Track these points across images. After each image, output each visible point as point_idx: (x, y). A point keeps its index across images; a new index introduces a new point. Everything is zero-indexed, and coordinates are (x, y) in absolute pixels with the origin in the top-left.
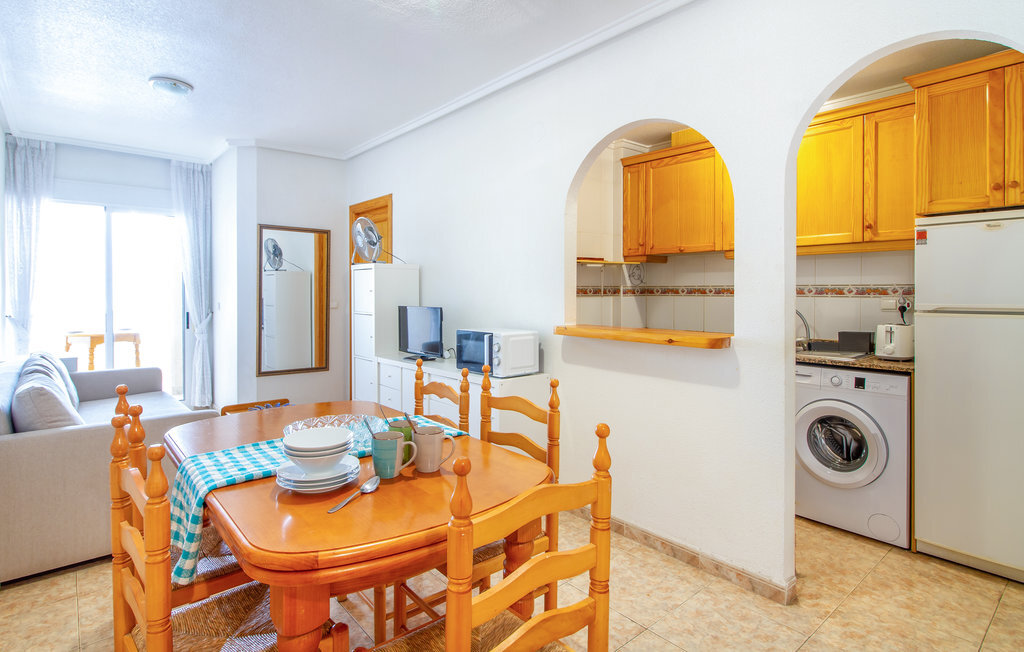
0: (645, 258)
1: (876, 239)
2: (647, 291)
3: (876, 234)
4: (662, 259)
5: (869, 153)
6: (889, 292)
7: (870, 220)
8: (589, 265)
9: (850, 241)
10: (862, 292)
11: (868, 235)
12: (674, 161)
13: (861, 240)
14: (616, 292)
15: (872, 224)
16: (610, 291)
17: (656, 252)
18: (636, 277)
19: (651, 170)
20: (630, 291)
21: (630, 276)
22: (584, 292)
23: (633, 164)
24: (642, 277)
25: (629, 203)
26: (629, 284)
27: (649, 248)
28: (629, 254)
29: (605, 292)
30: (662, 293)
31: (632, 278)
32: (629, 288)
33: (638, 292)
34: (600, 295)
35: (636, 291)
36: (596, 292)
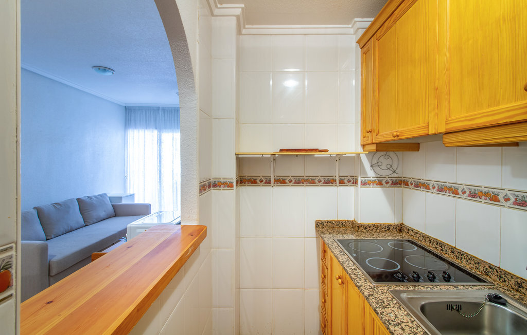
0: (373, 147)
2: (399, 183)
8: (315, 156)
14: (355, 183)
16: (350, 181)
17: (380, 139)
18: (384, 167)
19: (377, 42)
20: (374, 182)
21: (372, 166)
22: (311, 182)
23: (365, 43)
24: (395, 167)
25: (364, 87)
26: (371, 174)
27: (375, 134)
28: (365, 143)
29: (342, 182)
30: (415, 186)
31: (377, 169)
32: (372, 179)
33: (387, 183)
34: (334, 184)
35: (383, 182)
36: (329, 182)
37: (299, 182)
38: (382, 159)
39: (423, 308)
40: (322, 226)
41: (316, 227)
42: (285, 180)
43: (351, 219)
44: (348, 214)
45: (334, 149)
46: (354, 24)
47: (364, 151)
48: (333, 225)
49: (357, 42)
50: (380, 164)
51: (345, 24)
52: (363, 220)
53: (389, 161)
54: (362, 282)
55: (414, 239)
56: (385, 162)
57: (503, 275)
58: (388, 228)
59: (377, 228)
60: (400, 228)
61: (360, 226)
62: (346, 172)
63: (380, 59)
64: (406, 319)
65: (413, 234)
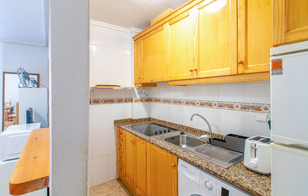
0: (141, 85)
1: (246, 72)
2: (149, 100)
3: (246, 68)
4: (154, 85)
5: (241, 9)
6: (262, 108)
7: (242, 58)
8: (114, 88)
9: (230, 74)
10: (245, 108)
11: (241, 69)
12: (149, 35)
13: (236, 73)
14: (132, 101)
15: (243, 60)
16: (129, 100)
17: (144, 82)
18: (143, 94)
19: (142, 41)
20: (139, 100)
21: (139, 93)
22: (111, 101)
23: (137, 39)
24: (147, 93)
25: (136, 58)
26: (138, 97)
27: (142, 80)
28: (136, 83)
29: (126, 101)
30: (155, 101)
31: (140, 94)
32: (139, 99)
33: (144, 100)
34: (122, 102)
35: (143, 100)
36: (120, 101)
37: (106, 102)
38: (142, 90)
39: (165, 140)
40: (117, 123)
41: (114, 123)
42: (99, 101)
43: (130, 118)
44: (128, 116)
45: (123, 86)
46: (131, 29)
47: (136, 86)
48: (122, 122)
49: (132, 38)
50: (141, 92)
51: (127, 28)
52: (136, 117)
53: (145, 91)
54: (145, 137)
55: (155, 122)
56: (143, 91)
57: (183, 127)
58: (145, 120)
59: (140, 120)
60: (149, 119)
61: (134, 120)
62: (128, 96)
63: (144, 49)
64: (162, 143)
65: (155, 121)
